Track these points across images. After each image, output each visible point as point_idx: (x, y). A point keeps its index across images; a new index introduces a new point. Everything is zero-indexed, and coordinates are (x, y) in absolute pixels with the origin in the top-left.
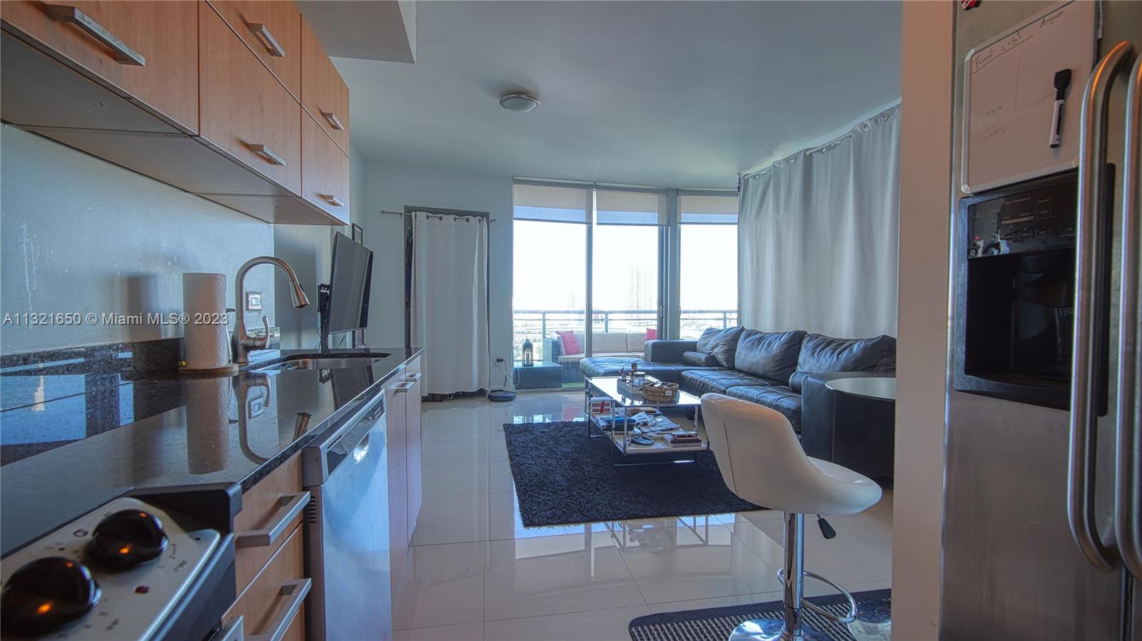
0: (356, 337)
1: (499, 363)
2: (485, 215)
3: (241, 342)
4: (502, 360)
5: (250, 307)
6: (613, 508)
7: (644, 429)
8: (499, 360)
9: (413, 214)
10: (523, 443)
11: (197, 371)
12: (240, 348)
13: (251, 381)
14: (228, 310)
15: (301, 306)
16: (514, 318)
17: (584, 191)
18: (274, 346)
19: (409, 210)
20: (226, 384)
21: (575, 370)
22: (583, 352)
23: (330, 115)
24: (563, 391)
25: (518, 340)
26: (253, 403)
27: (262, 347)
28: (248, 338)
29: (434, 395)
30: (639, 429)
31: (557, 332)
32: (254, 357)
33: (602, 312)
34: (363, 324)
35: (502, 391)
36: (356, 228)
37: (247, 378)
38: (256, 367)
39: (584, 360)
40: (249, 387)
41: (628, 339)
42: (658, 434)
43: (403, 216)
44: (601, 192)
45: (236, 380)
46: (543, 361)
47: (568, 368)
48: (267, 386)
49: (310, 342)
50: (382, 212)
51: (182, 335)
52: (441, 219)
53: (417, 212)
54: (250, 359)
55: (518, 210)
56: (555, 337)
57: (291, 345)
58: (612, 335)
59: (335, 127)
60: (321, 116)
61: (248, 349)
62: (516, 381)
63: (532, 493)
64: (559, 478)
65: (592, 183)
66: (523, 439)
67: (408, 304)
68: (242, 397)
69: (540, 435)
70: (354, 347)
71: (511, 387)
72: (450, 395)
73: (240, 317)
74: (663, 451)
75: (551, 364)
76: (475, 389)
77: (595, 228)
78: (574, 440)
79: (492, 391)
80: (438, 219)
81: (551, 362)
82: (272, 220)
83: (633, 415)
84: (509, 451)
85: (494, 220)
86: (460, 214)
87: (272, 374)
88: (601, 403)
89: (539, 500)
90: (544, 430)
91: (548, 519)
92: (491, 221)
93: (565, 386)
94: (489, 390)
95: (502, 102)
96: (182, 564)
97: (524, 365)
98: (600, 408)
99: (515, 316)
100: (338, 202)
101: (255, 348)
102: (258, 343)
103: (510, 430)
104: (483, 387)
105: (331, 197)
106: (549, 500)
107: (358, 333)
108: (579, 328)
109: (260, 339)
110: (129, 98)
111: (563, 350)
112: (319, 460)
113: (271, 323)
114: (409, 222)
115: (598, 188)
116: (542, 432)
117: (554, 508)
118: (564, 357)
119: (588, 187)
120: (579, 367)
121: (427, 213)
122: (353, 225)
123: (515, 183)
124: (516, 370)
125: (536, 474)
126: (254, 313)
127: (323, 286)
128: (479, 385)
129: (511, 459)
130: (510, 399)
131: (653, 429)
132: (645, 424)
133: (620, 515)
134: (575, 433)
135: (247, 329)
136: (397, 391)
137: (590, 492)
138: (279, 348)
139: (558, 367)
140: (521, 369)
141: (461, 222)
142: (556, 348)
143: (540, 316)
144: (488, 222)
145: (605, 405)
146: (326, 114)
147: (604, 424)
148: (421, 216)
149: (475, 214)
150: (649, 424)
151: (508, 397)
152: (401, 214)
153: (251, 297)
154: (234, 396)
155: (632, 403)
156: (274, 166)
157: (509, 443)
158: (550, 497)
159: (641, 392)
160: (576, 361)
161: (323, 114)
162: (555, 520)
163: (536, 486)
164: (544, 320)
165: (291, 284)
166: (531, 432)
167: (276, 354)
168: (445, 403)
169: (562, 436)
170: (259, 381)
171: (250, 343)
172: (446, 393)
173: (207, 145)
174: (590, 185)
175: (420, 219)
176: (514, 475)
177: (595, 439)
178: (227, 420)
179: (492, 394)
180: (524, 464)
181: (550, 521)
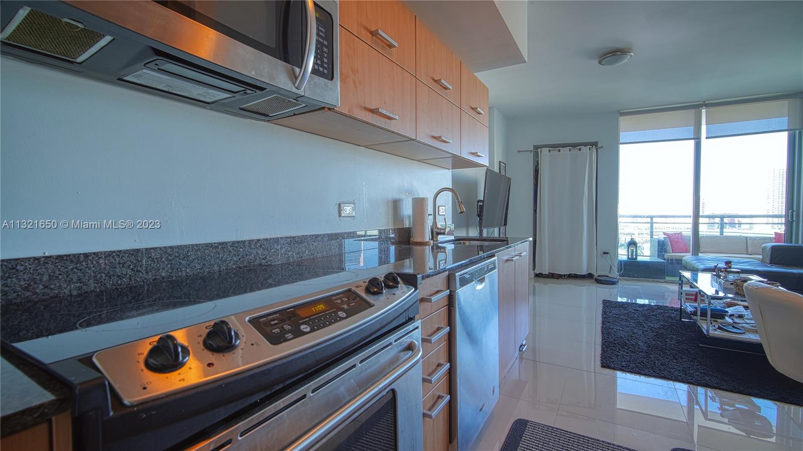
0: (501, 232)
1: (605, 255)
2: (595, 144)
3: (435, 230)
4: (608, 253)
5: (440, 213)
6: (686, 374)
7: (737, 320)
8: (605, 253)
9: (539, 150)
10: (617, 314)
11: (416, 242)
12: (435, 233)
13: (439, 250)
14: (429, 215)
15: (462, 213)
16: (619, 221)
17: (692, 112)
18: (450, 233)
19: (536, 148)
20: (428, 249)
21: (679, 266)
22: (689, 252)
23: (477, 108)
24: (665, 282)
25: (623, 239)
26: (441, 262)
27: (444, 234)
28: (438, 228)
29: (553, 274)
30: (733, 319)
31: (664, 234)
32: (441, 238)
33: (717, 217)
34: (505, 224)
35: (607, 276)
36: (501, 164)
37: (437, 249)
38: (441, 243)
39: (688, 257)
40: (438, 252)
41: (749, 242)
42: (752, 326)
43: (532, 152)
44: (710, 109)
45: (432, 248)
46: (650, 256)
47: (672, 263)
48: (446, 253)
49: (474, 233)
50: (519, 151)
51: (411, 226)
52: (559, 151)
53: (542, 149)
54: (439, 239)
55: (623, 136)
56: (662, 237)
57: (462, 233)
58: (728, 237)
59: (479, 113)
60: (472, 110)
61: (438, 234)
62: (620, 270)
63: (614, 348)
64: (640, 343)
65: (701, 103)
66: (617, 312)
67: (535, 211)
68: (435, 258)
69: (633, 311)
70: (499, 236)
71: (615, 274)
72: (565, 275)
73: (435, 218)
74: (755, 341)
75: (656, 259)
76: (584, 272)
77: (704, 142)
78: (664, 320)
79: (598, 276)
80: (557, 151)
81: (657, 258)
82: (451, 168)
83: (729, 307)
84: (603, 318)
85: (602, 147)
86: (574, 146)
87: (450, 247)
88: (695, 293)
89: (619, 354)
90: (639, 309)
91: (622, 367)
92: (600, 148)
93: (667, 278)
94: (596, 275)
95: (600, 62)
96: (404, 292)
97: (628, 258)
98: (694, 297)
99: (620, 220)
100: (481, 155)
101: (440, 234)
102: (442, 231)
103: (607, 304)
104: (590, 272)
105: (477, 153)
106: (627, 356)
107: (502, 228)
108: (686, 229)
109: (443, 229)
110: (393, 132)
111: (669, 248)
112: (455, 279)
113: (449, 222)
114: (536, 155)
115: (706, 105)
116: (635, 310)
117: (630, 361)
118: (670, 255)
119: (696, 107)
120: (682, 264)
121: (549, 148)
122: (500, 162)
123: (621, 116)
124: (621, 262)
125: (621, 337)
126: (442, 216)
127: (479, 201)
128: (587, 270)
129: (603, 323)
130: (613, 283)
131: (748, 321)
132: (741, 316)
133: (691, 381)
134: (667, 315)
135: (438, 224)
136: (507, 260)
137: (667, 358)
138: (453, 235)
139: (662, 262)
140: (625, 262)
141: (575, 151)
142: (661, 247)
143: (649, 220)
144: (597, 149)
145: (698, 295)
146: (475, 108)
147: (692, 310)
148: (545, 151)
149: (585, 144)
150: (746, 317)
151: (611, 281)
152: (531, 151)
153: (440, 208)
154: (432, 256)
155: (725, 295)
156: (447, 144)
157: (604, 313)
158: (629, 354)
159: (732, 287)
160: (680, 258)
161: (472, 109)
162: (628, 369)
163: (619, 344)
164: (652, 223)
165: (457, 201)
166: (625, 309)
167: (452, 238)
168: (560, 281)
169: (653, 316)
170: (442, 250)
171: (439, 231)
172: (562, 274)
173: (419, 142)
174: (700, 104)
175: (545, 153)
176: (602, 334)
177: (686, 323)
178: (428, 268)
179: (598, 278)
180: (612, 329)
181: (624, 368)
